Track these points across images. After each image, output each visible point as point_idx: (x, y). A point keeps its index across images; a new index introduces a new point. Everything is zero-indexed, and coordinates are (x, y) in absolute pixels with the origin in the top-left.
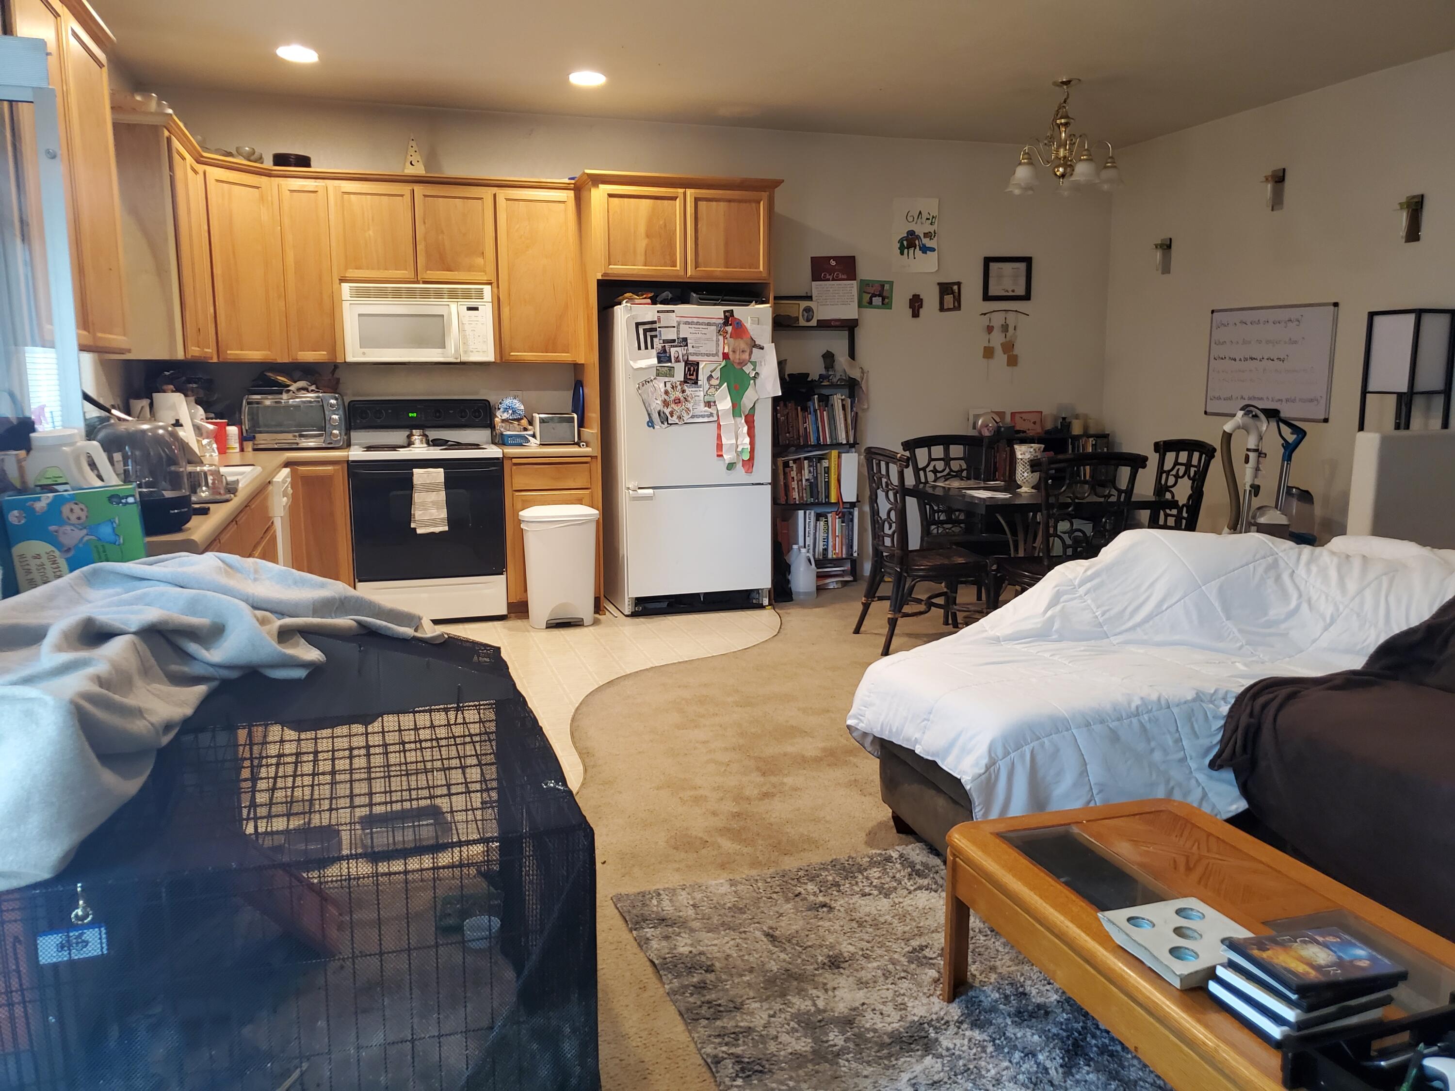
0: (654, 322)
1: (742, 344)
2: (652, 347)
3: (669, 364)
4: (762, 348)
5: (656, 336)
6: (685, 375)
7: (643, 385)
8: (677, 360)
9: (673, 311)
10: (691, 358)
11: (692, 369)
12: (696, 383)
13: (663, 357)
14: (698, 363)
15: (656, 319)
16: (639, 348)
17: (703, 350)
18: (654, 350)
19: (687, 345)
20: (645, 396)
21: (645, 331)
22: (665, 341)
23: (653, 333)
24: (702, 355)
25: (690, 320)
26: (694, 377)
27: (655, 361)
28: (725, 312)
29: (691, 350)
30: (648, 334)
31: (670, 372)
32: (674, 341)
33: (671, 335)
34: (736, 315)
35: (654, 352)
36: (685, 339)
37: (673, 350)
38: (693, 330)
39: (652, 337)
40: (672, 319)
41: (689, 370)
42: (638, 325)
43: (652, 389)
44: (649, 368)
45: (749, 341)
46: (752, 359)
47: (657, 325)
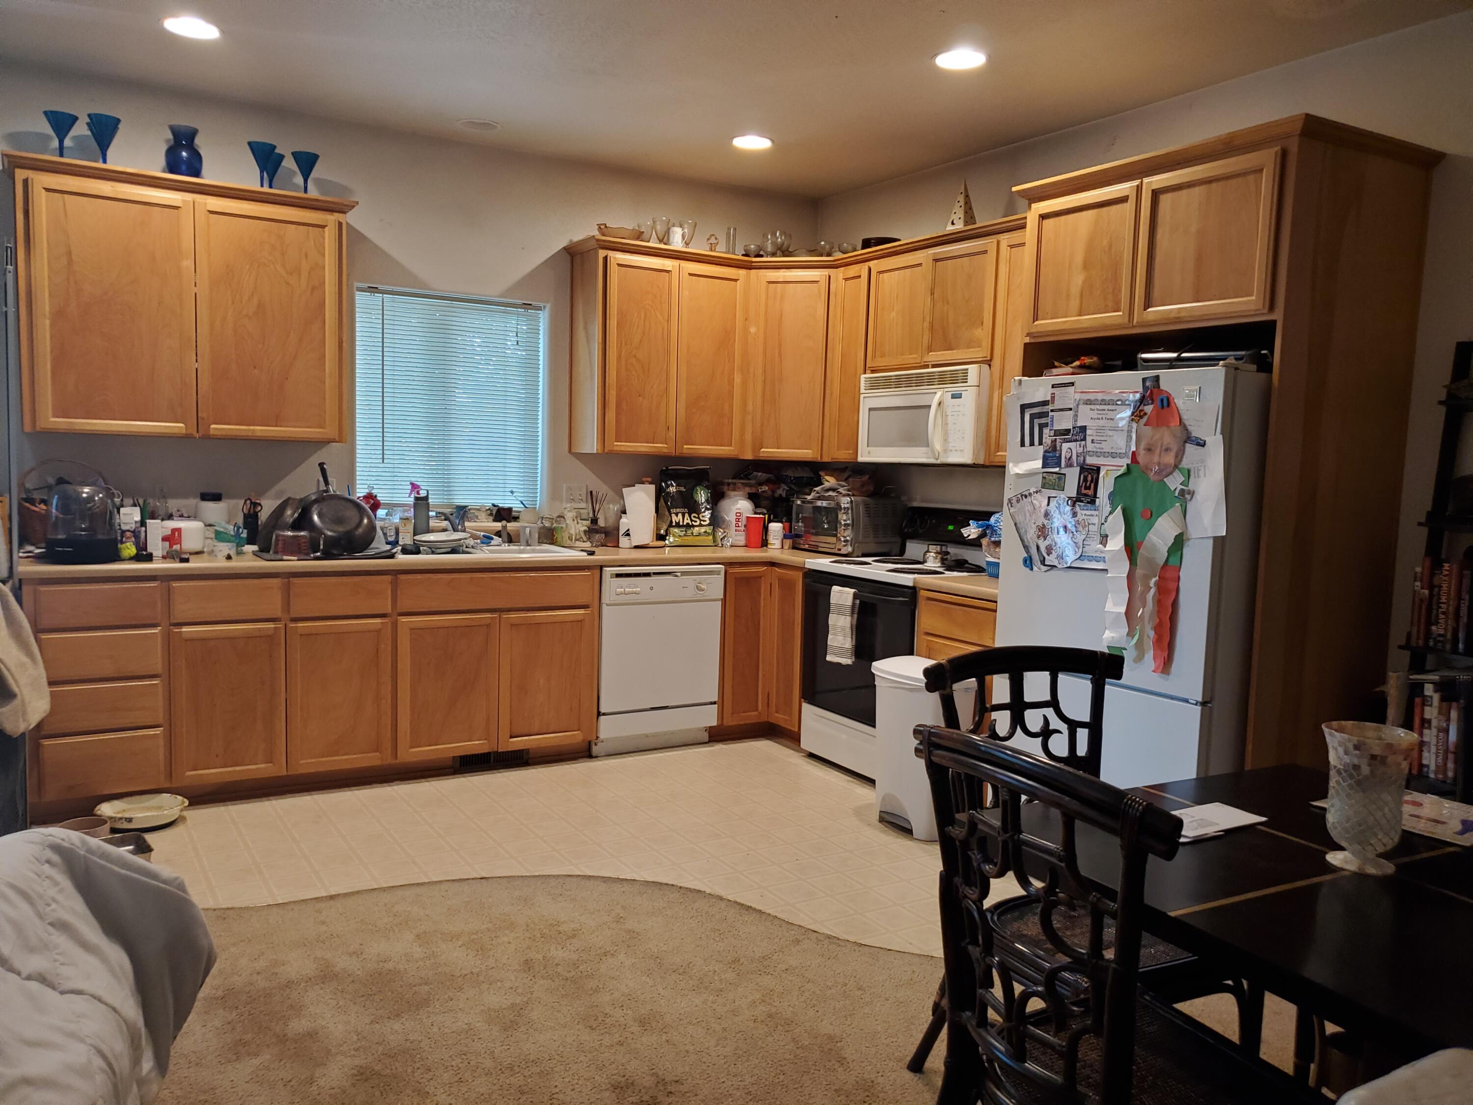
0: (1045, 403)
1: (1167, 437)
2: (1041, 443)
3: (1057, 470)
4: (1203, 444)
5: (1046, 425)
6: (1079, 487)
7: (1018, 501)
8: (1069, 465)
9: (1072, 384)
10: (1091, 460)
11: (1089, 478)
12: (1093, 502)
13: (1051, 458)
14: (1098, 470)
15: (1049, 398)
16: (1023, 444)
17: (1106, 447)
18: (1042, 447)
19: (1084, 439)
20: (1019, 519)
21: (1033, 417)
22: (1058, 433)
23: (1043, 421)
24: (1104, 454)
25: (1091, 397)
26: (1090, 492)
27: (1038, 464)
28: (1144, 380)
29: (1090, 447)
30: (1037, 422)
31: (1058, 483)
32: (1067, 432)
33: (1063, 422)
34: (1163, 385)
35: (1040, 450)
36: (1083, 429)
37: (1065, 446)
38: (1094, 414)
39: (1042, 427)
40: (1068, 397)
41: (1085, 480)
42: (1024, 408)
43: (1030, 508)
44: (1031, 474)
45: (1178, 430)
46: (1185, 464)
47: (1050, 407)
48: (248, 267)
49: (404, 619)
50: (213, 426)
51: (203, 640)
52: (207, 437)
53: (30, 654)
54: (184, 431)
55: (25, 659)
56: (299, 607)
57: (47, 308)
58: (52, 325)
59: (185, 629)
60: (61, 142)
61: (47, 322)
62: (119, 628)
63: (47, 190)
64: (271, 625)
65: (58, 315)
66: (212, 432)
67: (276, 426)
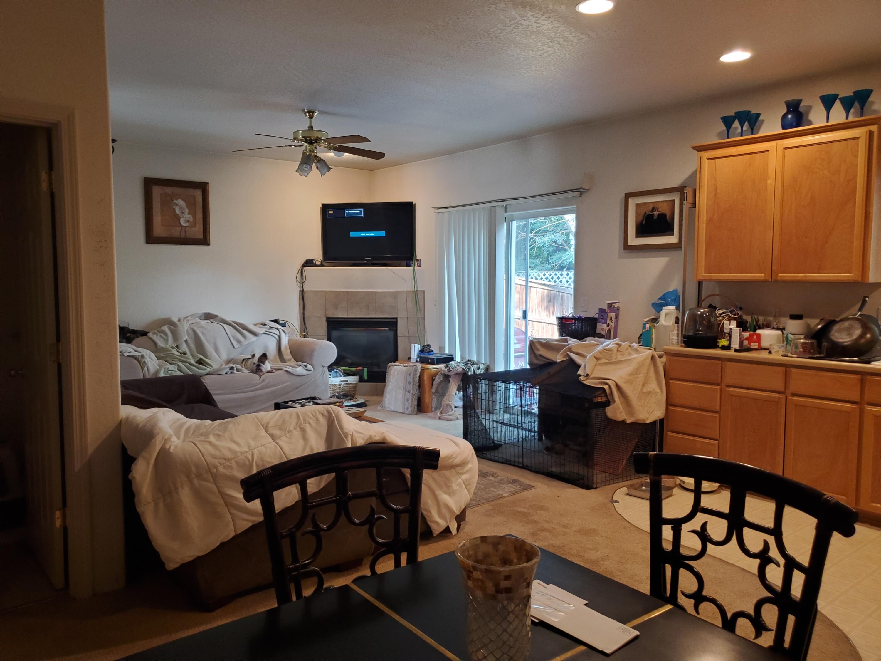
48: (806, 176)
49: (869, 408)
50: (780, 275)
51: (740, 397)
52: (776, 281)
53: (661, 389)
54: (763, 279)
55: (658, 390)
56: (793, 387)
57: (705, 218)
58: (706, 227)
59: (732, 389)
60: (742, 128)
61: (705, 225)
62: (711, 384)
63: (709, 159)
64: (777, 395)
65: (710, 221)
66: (779, 278)
67: (818, 273)
